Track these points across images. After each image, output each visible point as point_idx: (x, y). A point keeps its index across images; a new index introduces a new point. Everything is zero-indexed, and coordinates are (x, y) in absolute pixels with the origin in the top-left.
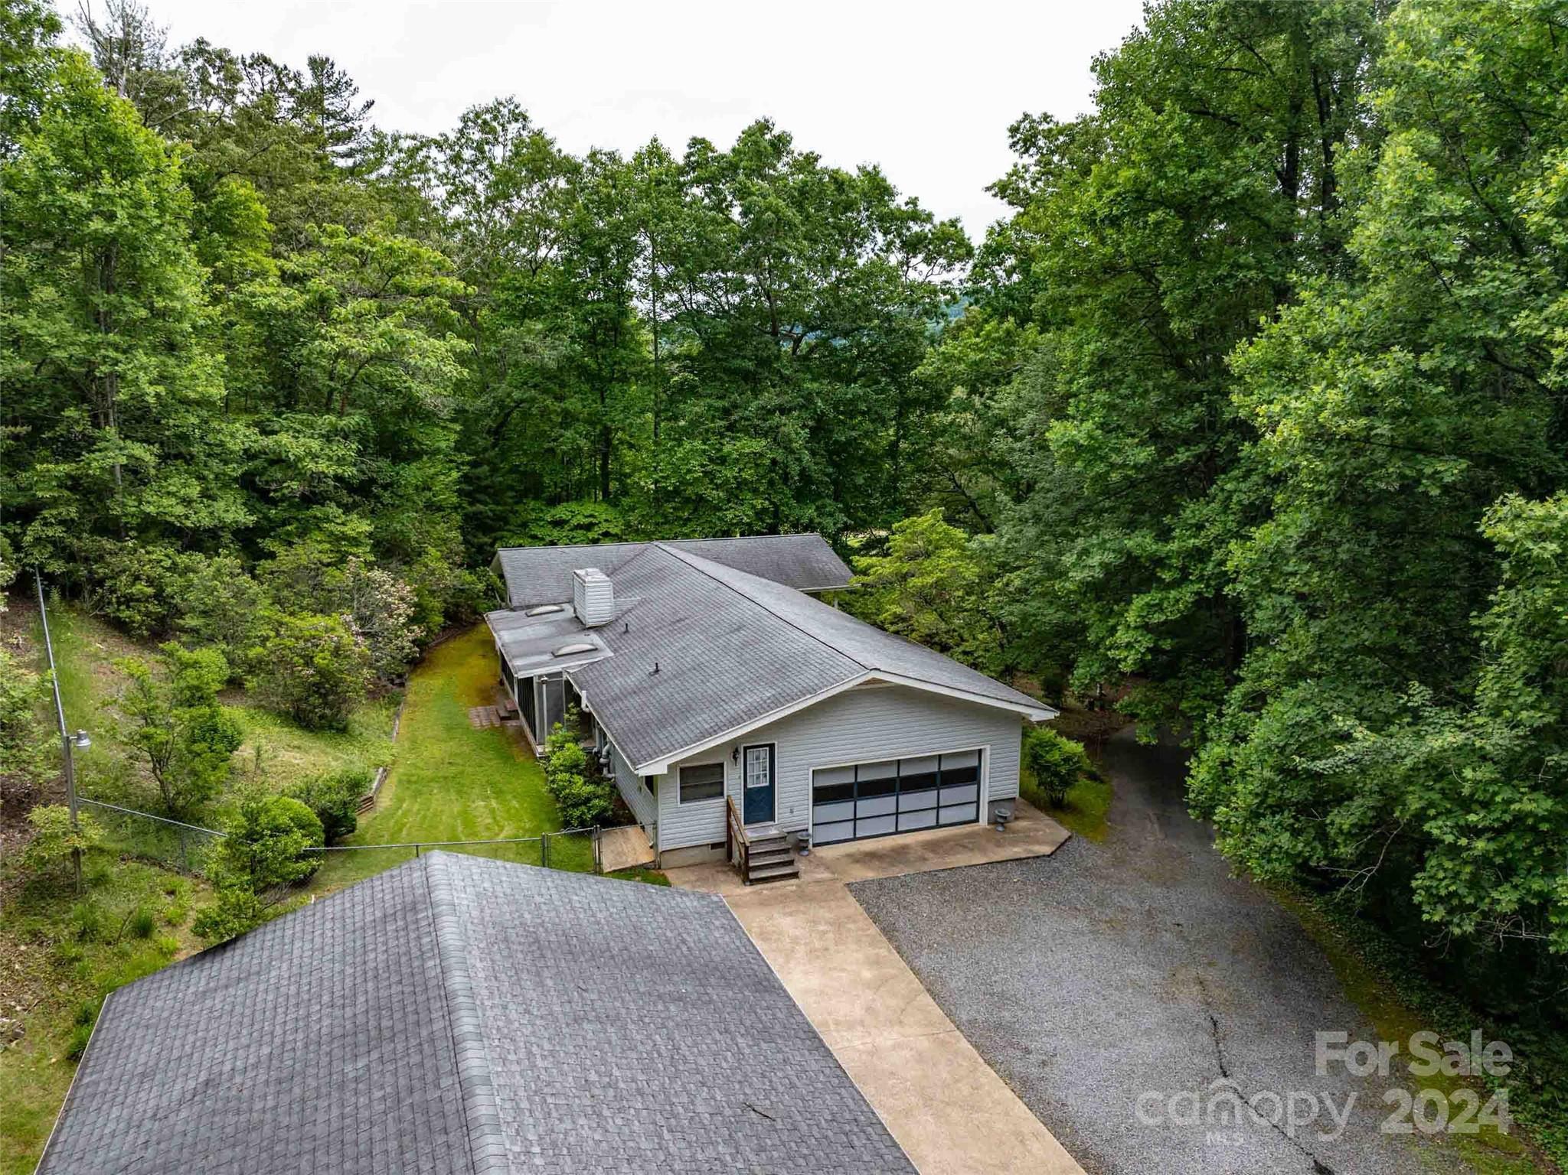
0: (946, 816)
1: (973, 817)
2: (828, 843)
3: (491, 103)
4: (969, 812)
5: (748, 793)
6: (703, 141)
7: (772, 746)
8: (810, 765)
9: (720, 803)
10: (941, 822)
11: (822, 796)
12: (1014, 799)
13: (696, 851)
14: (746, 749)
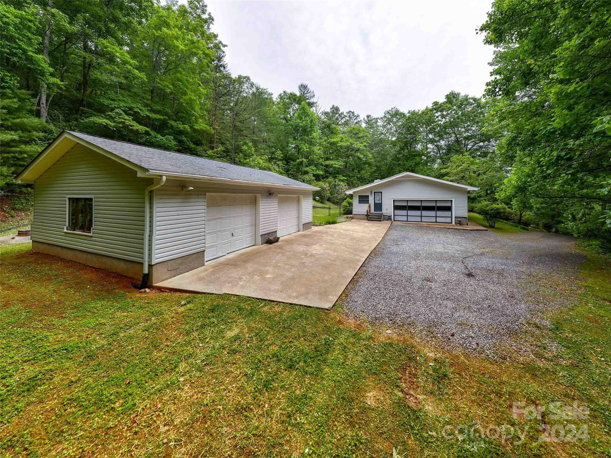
0: (439, 220)
1: (450, 221)
2: (399, 221)
3: (391, 109)
4: (449, 220)
5: (375, 204)
6: (436, 102)
7: (381, 192)
8: (393, 198)
9: (367, 205)
10: (437, 221)
11: (396, 208)
12: (466, 217)
13: (362, 216)
14: (375, 192)
